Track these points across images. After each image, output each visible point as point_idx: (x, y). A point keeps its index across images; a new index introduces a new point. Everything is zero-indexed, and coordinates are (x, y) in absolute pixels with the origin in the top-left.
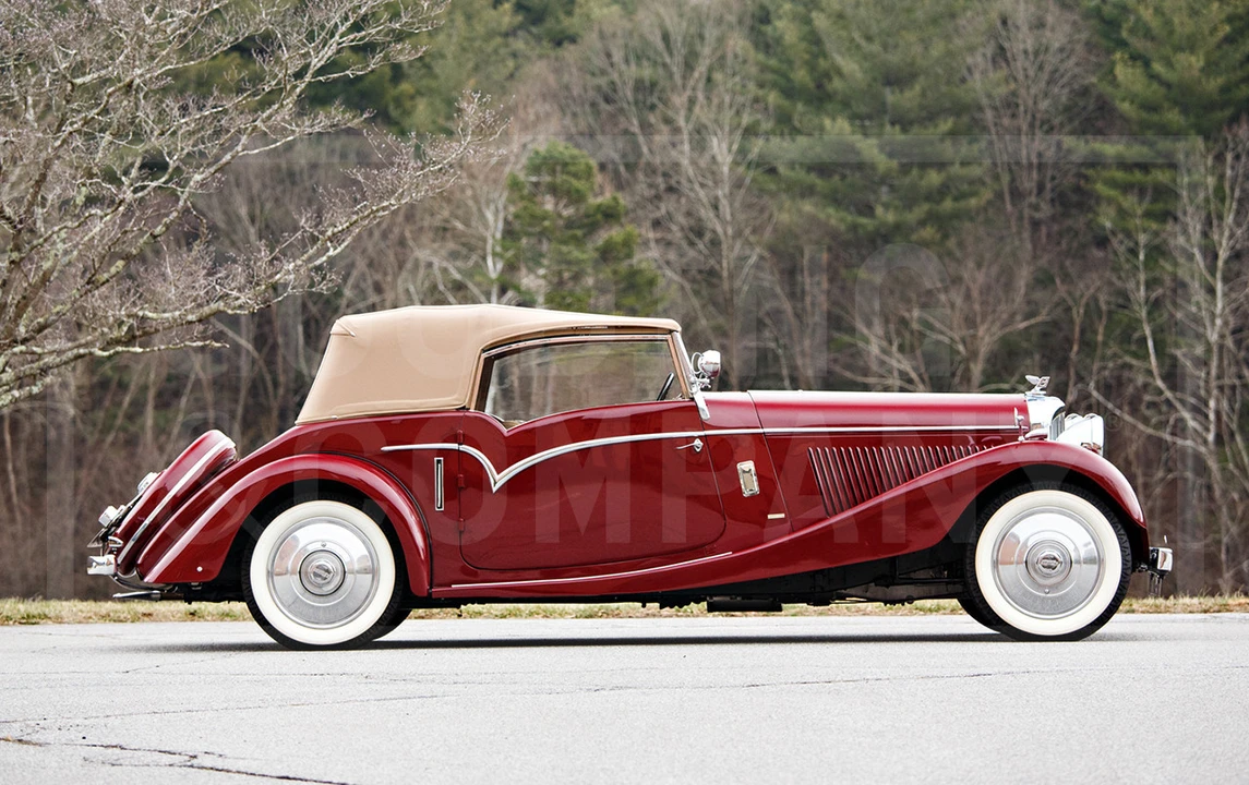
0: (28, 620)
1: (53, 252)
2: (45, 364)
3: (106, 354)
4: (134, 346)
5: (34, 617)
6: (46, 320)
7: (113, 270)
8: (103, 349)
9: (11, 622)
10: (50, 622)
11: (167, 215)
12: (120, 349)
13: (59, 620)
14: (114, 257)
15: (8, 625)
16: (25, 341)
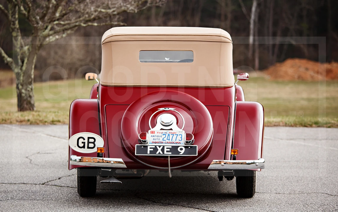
3: (85, 25)
4: (94, 23)
12: (89, 24)
16: (58, 20)
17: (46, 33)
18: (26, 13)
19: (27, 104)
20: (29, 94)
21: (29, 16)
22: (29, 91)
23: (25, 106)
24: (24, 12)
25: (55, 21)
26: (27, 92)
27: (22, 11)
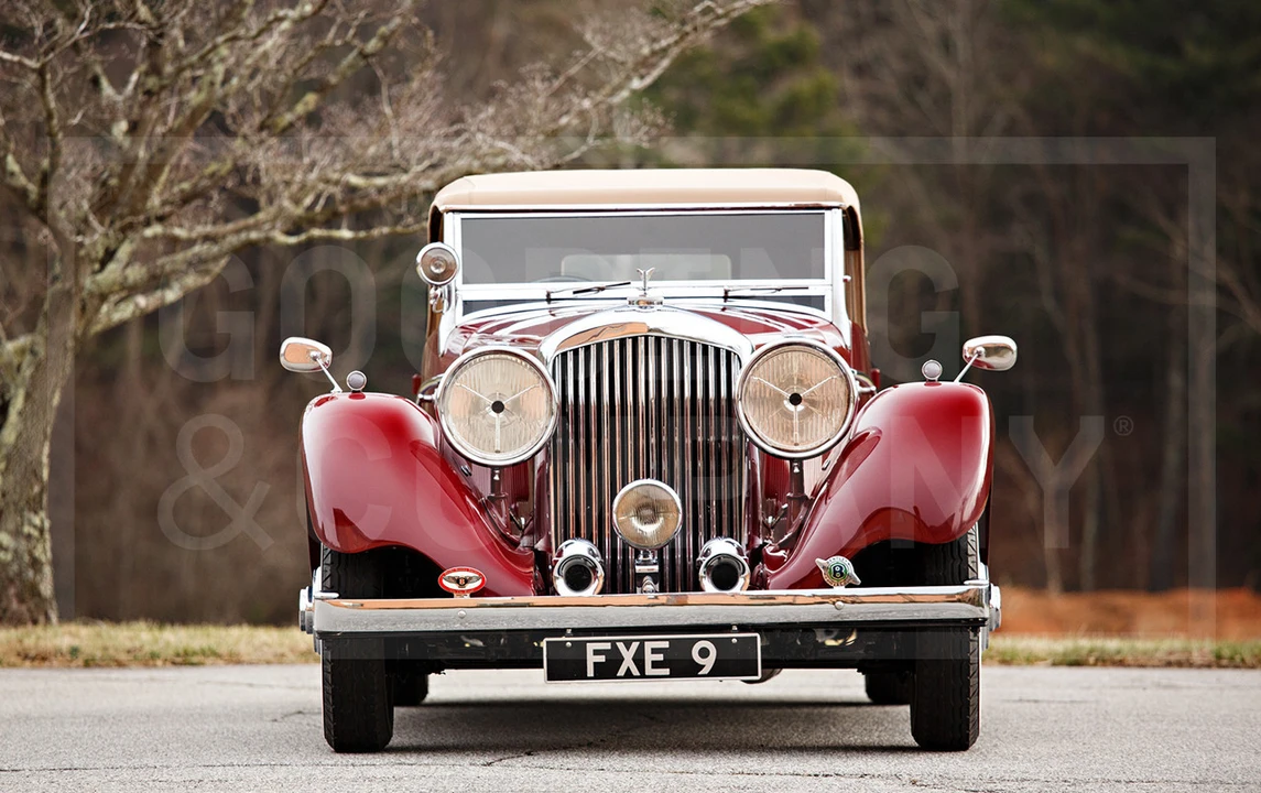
0: (184, 659)
1: (208, 79)
2: (195, 255)
3: (292, 240)
4: (339, 228)
5: (194, 653)
6: (195, 185)
7: (300, 109)
8: (289, 233)
9: (159, 663)
10: (221, 662)
11: (386, 21)
12: (316, 232)
13: (234, 659)
14: (300, 88)
15: (155, 666)
16: (161, 219)
17: (112, 276)
18: (33, 188)
19: (21, 600)
20: (31, 554)
21: (43, 196)
22: (29, 536)
23: (15, 605)
24: (22, 180)
25: (148, 224)
26: (23, 545)
27: (12, 174)
